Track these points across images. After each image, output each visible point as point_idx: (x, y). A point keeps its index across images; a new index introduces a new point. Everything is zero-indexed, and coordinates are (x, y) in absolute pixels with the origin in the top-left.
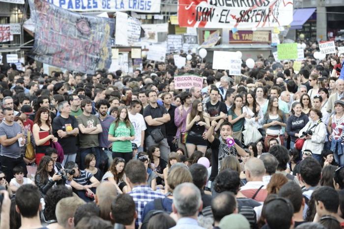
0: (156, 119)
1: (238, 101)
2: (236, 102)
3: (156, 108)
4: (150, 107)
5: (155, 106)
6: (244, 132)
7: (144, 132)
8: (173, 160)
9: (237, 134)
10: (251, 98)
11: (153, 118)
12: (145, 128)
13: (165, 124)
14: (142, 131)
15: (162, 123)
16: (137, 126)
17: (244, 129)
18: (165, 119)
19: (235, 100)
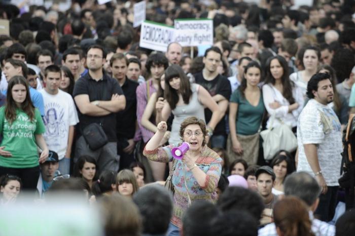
0: (96, 103)
1: (251, 75)
2: (248, 77)
3: (100, 81)
4: (88, 79)
5: (98, 77)
6: (264, 133)
7: (72, 129)
8: (124, 185)
9: (250, 140)
10: (278, 67)
11: (91, 100)
12: (75, 121)
13: (112, 114)
14: (70, 127)
15: (107, 113)
16: (58, 117)
17: (264, 128)
18: (115, 106)
19: (246, 71)
